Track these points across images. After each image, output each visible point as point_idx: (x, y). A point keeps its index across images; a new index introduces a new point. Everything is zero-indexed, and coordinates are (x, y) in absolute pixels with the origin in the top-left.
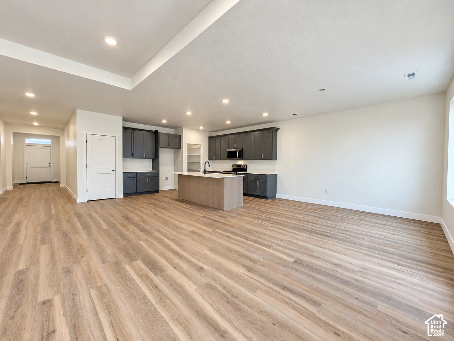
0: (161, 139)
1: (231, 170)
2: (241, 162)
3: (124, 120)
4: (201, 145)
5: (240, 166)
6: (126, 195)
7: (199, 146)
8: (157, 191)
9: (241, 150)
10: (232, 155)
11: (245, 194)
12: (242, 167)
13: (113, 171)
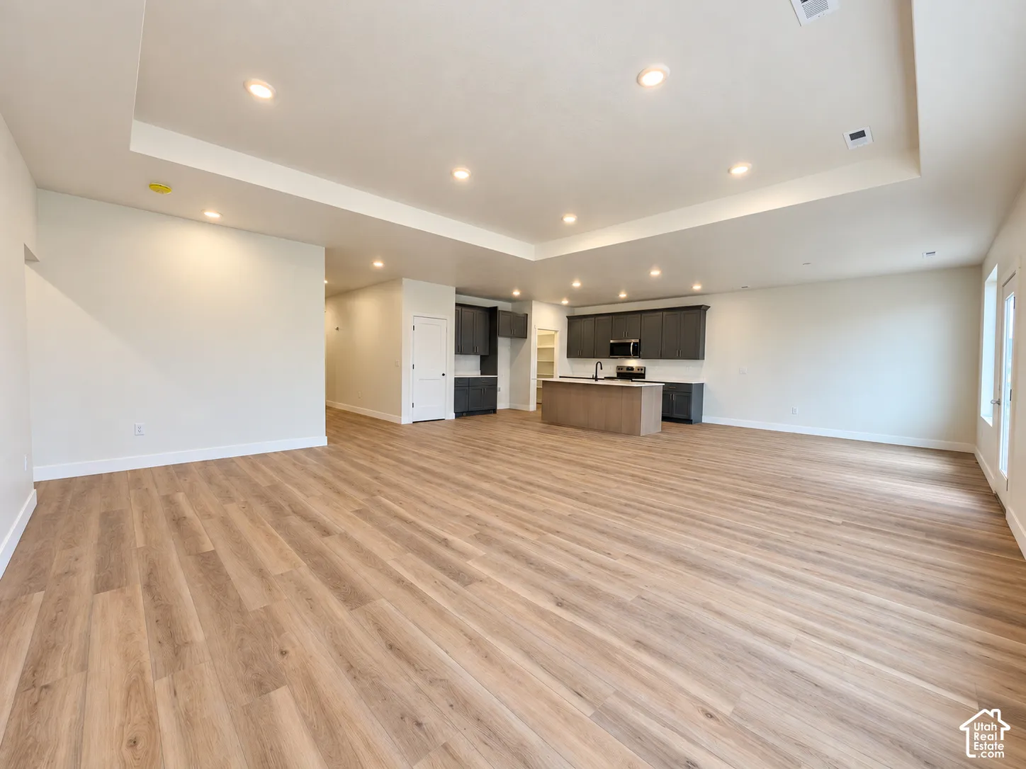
0: (502, 321)
1: (616, 376)
2: (633, 363)
3: (458, 292)
4: (556, 331)
5: (632, 369)
6: (459, 415)
7: (553, 333)
8: (494, 411)
9: (638, 341)
10: (619, 350)
11: (664, 419)
12: (635, 371)
13: (443, 375)
